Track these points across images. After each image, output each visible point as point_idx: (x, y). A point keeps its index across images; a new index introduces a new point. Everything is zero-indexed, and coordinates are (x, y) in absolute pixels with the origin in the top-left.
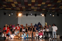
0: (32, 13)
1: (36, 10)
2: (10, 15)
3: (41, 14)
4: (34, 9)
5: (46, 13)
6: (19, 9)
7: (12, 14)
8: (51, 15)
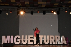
0: (38, 11)
1: (45, 6)
2: (7, 14)
3: (52, 12)
4: (41, 4)
5: (60, 9)
6: (20, 5)
7: (11, 12)
8: (66, 12)
